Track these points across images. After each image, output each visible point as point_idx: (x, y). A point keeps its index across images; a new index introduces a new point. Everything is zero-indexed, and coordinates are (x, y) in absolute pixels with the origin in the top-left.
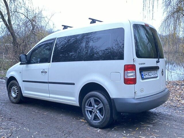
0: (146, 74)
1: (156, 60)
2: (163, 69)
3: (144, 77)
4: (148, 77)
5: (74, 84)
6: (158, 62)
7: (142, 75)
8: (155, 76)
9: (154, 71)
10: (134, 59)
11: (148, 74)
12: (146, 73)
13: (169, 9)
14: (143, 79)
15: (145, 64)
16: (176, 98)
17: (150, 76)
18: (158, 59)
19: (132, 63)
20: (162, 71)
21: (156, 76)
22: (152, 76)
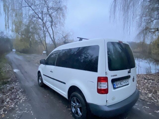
0: (118, 84)
1: (128, 70)
2: (134, 77)
3: (116, 87)
4: (120, 86)
5: (65, 83)
6: (129, 72)
7: (113, 85)
8: (126, 84)
9: (125, 80)
10: (106, 72)
11: (120, 83)
12: (118, 82)
13: (141, 28)
14: (115, 88)
15: (116, 75)
16: (144, 91)
17: (122, 85)
18: (129, 69)
19: (104, 76)
20: (133, 78)
21: (128, 83)
22: (124, 84)
